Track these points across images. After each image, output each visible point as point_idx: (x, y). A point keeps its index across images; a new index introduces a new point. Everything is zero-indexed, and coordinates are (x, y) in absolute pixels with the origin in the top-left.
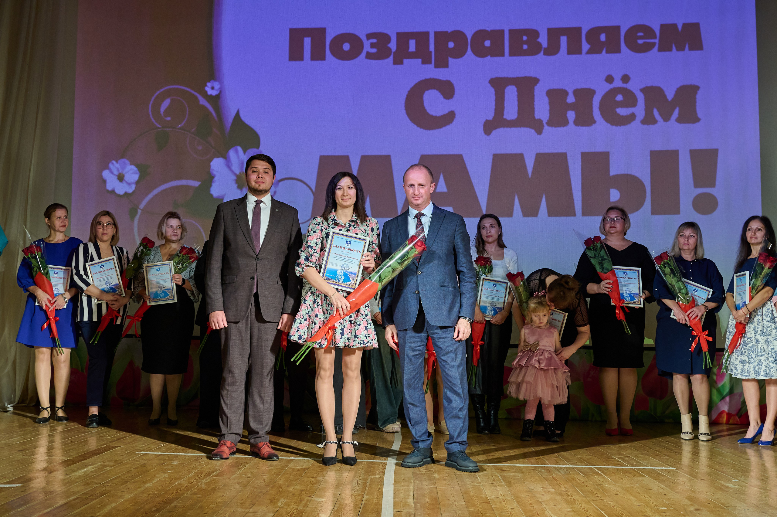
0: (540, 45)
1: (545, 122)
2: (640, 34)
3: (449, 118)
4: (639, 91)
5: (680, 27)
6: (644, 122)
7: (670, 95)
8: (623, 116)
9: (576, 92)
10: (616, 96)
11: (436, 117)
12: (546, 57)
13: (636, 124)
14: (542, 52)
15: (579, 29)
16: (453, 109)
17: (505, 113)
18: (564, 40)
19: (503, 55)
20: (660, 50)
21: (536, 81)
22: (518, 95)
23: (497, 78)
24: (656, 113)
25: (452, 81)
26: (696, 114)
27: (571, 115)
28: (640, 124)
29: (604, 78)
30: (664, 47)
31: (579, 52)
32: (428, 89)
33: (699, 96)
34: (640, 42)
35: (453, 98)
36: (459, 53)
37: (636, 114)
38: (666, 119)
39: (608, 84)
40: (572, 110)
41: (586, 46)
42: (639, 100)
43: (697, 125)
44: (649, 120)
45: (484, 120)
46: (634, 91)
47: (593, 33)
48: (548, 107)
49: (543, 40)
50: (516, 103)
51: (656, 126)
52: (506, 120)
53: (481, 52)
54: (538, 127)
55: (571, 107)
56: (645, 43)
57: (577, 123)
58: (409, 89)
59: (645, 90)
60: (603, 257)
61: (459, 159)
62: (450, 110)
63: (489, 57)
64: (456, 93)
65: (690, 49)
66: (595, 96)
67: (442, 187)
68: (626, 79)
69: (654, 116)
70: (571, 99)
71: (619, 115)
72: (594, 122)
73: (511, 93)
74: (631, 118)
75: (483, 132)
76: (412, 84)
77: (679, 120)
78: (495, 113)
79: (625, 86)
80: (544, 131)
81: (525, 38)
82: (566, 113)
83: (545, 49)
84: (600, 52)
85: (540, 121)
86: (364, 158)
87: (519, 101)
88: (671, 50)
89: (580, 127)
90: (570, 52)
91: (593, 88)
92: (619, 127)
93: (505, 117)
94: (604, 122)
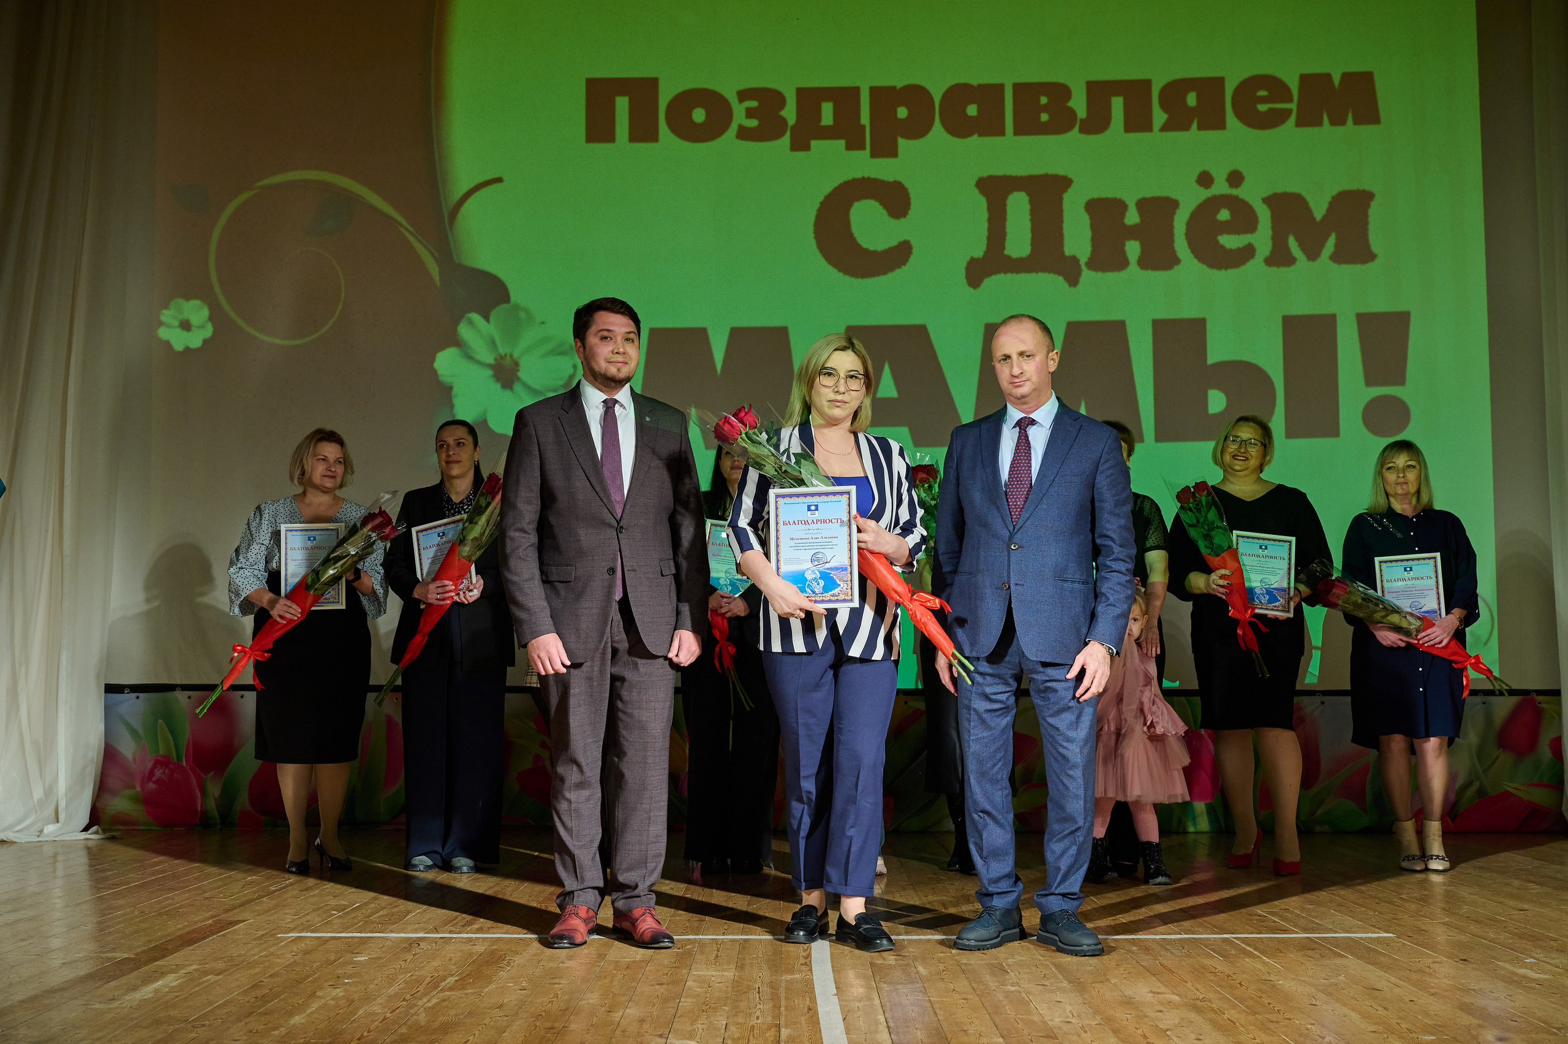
0: (1072, 113)
1: (1083, 262)
2: (1262, 93)
3: (900, 254)
4: (1261, 202)
5: (1337, 80)
6: (1270, 261)
7: (1319, 210)
8: (1230, 250)
9: (1142, 204)
10: (1218, 211)
11: (875, 252)
12: (1083, 136)
13: (1256, 264)
14: (1077, 128)
15: (1147, 84)
16: (907, 238)
17: (1007, 244)
18: (1117, 104)
19: (1001, 132)
20: (1299, 123)
21: (1065, 182)
22: (1031, 210)
23: (991, 178)
24: (1292, 243)
25: (904, 182)
26: (1367, 246)
27: (1133, 249)
28: (1263, 264)
29: (1195, 177)
30: (1309, 118)
31: (1147, 127)
32: (859, 199)
33: (1375, 211)
34: (1262, 108)
35: (908, 217)
36: (918, 129)
37: (1256, 245)
38: (1313, 254)
39: (1202, 189)
40: (1135, 239)
41: (1159, 117)
42: (1260, 219)
43: (1370, 265)
44: (1280, 257)
45: (968, 259)
46: (1251, 202)
47: (1174, 92)
48: (1088, 234)
49: (1079, 104)
50: (1028, 225)
51: (1293, 268)
52: (1008, 257)
53: (959, 127)
54: (1070, 272)
55: (1133, 232)
56: (1270, 110)
57: (1145, 263)
58: (822, 198)
59: (1274, 201)
60: (1213, 522)
61: (919, 334)
62: (901, 239)
63: (975, 136)
64: (912, 206)
65: (1357, 122)
66: (1178, 212)
67: (887, 388)
68: (1235, 178)
69: (1288, 249)
70: (1132, 217)
71: (1223, 247)
72: (1177, 261)
73: (1018, 205)
74: (1247, 253)
75: (965, 281)
76: (827, 190)
77: (1336, 258)
78: (988, 245)
79: (1234, 192)
80: (1082, 279)
81: (1044, 100)
82: (1124, 245)
83: (1082, 120)
84: (1186, 127)
85: (1074, 260)
86: (736, 334)
87: (1032, 220)
88: (1319, 124)
89: (1150, 272)
90: (1129, 127)
91: (1174, 196)
92: (1223, 271)
93: (1006, 252)
94: (1196, 261)
